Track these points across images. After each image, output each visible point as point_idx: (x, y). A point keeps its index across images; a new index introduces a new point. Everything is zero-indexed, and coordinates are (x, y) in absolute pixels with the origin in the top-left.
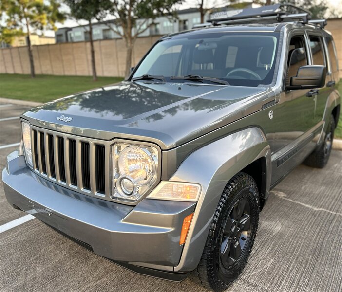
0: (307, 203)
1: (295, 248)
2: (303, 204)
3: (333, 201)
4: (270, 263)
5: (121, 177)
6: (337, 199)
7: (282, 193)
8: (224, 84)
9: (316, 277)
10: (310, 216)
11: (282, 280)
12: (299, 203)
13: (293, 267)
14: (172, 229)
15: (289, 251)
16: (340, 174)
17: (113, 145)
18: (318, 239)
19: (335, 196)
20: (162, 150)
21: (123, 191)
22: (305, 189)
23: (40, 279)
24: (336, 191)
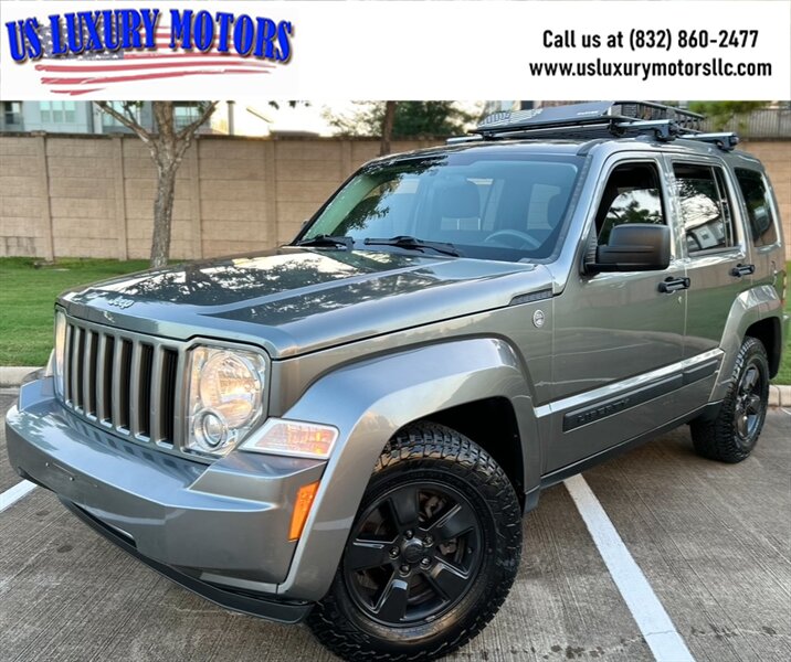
5: (203, 410)
8: (457, 256)
14: (273, 506)
17: (191, 348)
20: (272, 360)
21: (206, 440)
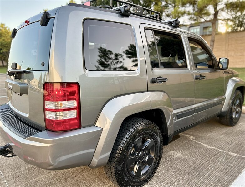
0: (205, 143)
1: (182, 166)
2: (203, 144)
3: (224, 144)
4: (162, 172)
6: (228, 143)
7: (193, 137)
9: (186, 182)
10: (203, 151)
11: (164, 181)
12: (200, 143)
13: (175, 176)
15: (178, 167)
16: (240, 128)
18: (200, 163)
19: (227, 141)
22: (209, 136)
24: (230, 138)
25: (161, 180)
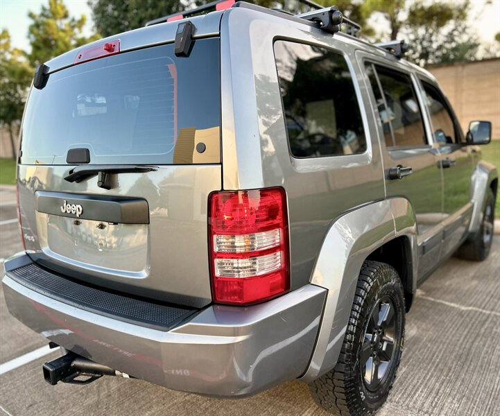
0: (452, 301)
1: (434, 354)
2: (447, 303)
3: (488, 298)
6: (492, 296)
7: (419, 290)
9: (460, 386)
10: (456, 317)
11: (417, 391)
12: (441, 301)
13: (432, 376)
15: (427, 358)
18: (464, 343)
19: (490, 292)
22: (450, 285)
23: (116, 396)
24: (492, 286)
25: (410, 388)
